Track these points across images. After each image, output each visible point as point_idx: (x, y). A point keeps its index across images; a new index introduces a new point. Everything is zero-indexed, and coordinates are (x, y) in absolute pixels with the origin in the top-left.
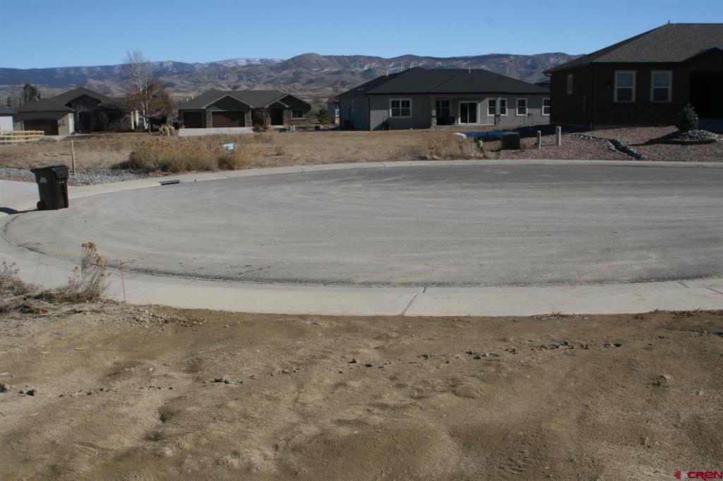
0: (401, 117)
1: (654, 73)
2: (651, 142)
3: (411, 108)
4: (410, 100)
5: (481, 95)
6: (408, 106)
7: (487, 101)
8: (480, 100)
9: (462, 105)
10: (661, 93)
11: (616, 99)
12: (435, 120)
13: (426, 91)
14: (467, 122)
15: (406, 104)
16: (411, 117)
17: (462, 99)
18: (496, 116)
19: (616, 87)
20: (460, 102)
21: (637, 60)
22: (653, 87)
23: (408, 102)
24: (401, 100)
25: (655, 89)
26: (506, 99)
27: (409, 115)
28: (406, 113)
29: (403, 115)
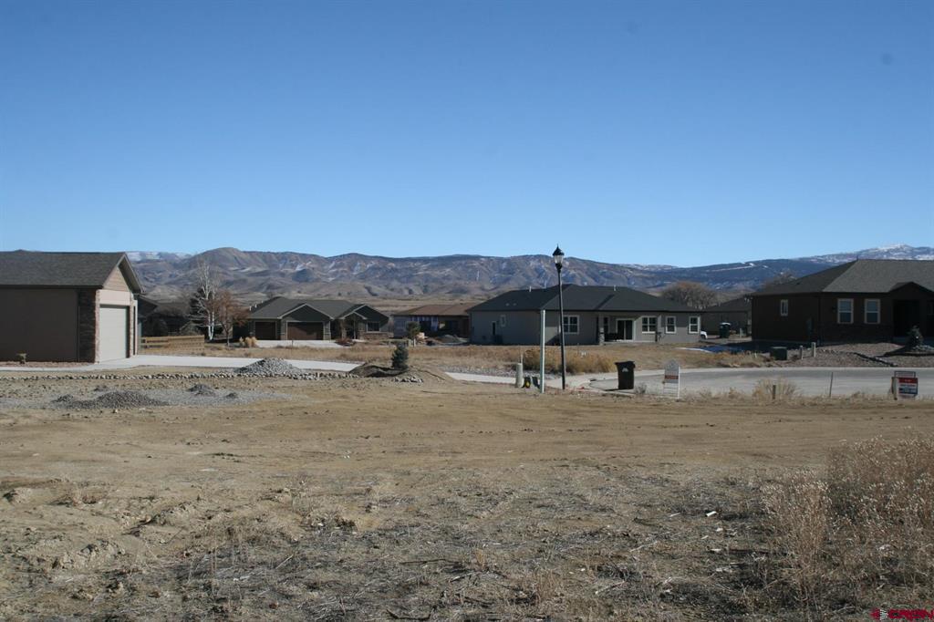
0: (569, 333)
1: (867, 300)
2: (888, 355)
3: (578, 324)
4: (578, 317)
5: (637, 313)
6: (576, 322)
7: (641, 319)
8: (636, 318)
9: (619, 322)
10: (872, 317)
11: (839, 321)
12: (602, 337)
13: (592, 309)
14: (623, 339)
15: (574, 320)
16: (578, 333)
17: (621, 317)
18: (657, 333)
19: (839, 312)
20: (618, 319)
21: (854, 291)
22: (866, 312)
23: (576, 319)
24: (569, 316)
25: (868, 314)
26: (674, 317)
27: (576, 331)
28: (574, 329)
29: (571, 331)
